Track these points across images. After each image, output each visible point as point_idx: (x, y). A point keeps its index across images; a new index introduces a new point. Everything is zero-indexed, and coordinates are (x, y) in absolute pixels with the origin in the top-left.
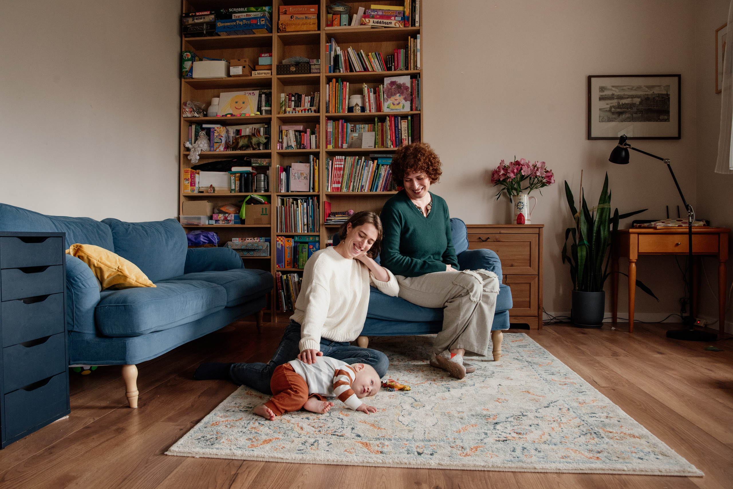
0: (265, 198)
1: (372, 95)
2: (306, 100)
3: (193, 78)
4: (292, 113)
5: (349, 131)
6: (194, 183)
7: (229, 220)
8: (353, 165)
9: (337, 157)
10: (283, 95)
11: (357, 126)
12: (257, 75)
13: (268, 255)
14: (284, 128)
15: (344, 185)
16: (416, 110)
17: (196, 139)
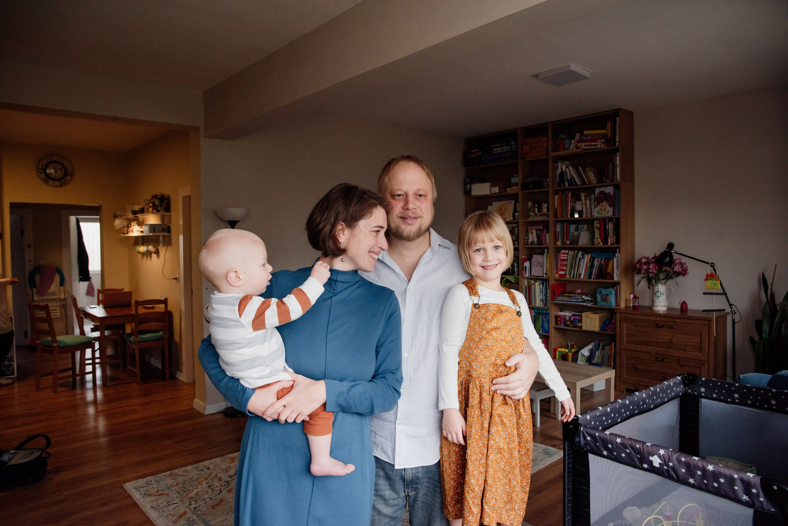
0: (515, 279)
1: (588, 202)
3: (472, 195)
5: (571, 230)
8: (573, 257)
9: (562, 251)
10: (530, 203)
11: (579, 226)
12: (510, 191)
15: (568, 272)
16: (617, 214)
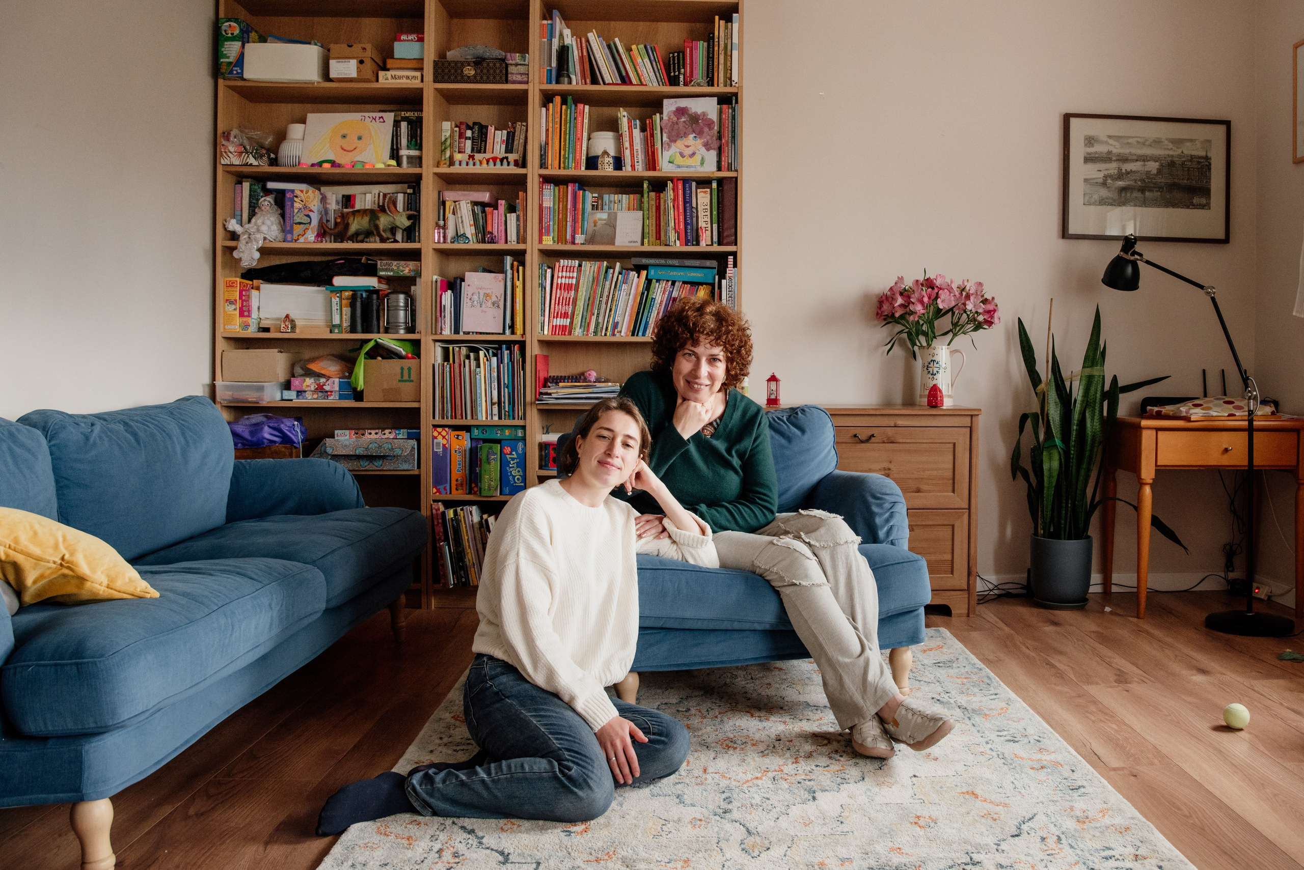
0: (408, 345)
1: (637, 133)
2: (497, 139)
3: (245, 80)
4: (467, 165)
5: (588, 207)
6: (249, 311)
7: (327, 392)
8: (595, 280)
9: (562, 261)
10: (447, 126)
11: (606, 197)
12: (390, 81)
13: (413, 466)
14: (449, 196)
15: (578, 320)
16: (729, 169)
17: (252, 214)
